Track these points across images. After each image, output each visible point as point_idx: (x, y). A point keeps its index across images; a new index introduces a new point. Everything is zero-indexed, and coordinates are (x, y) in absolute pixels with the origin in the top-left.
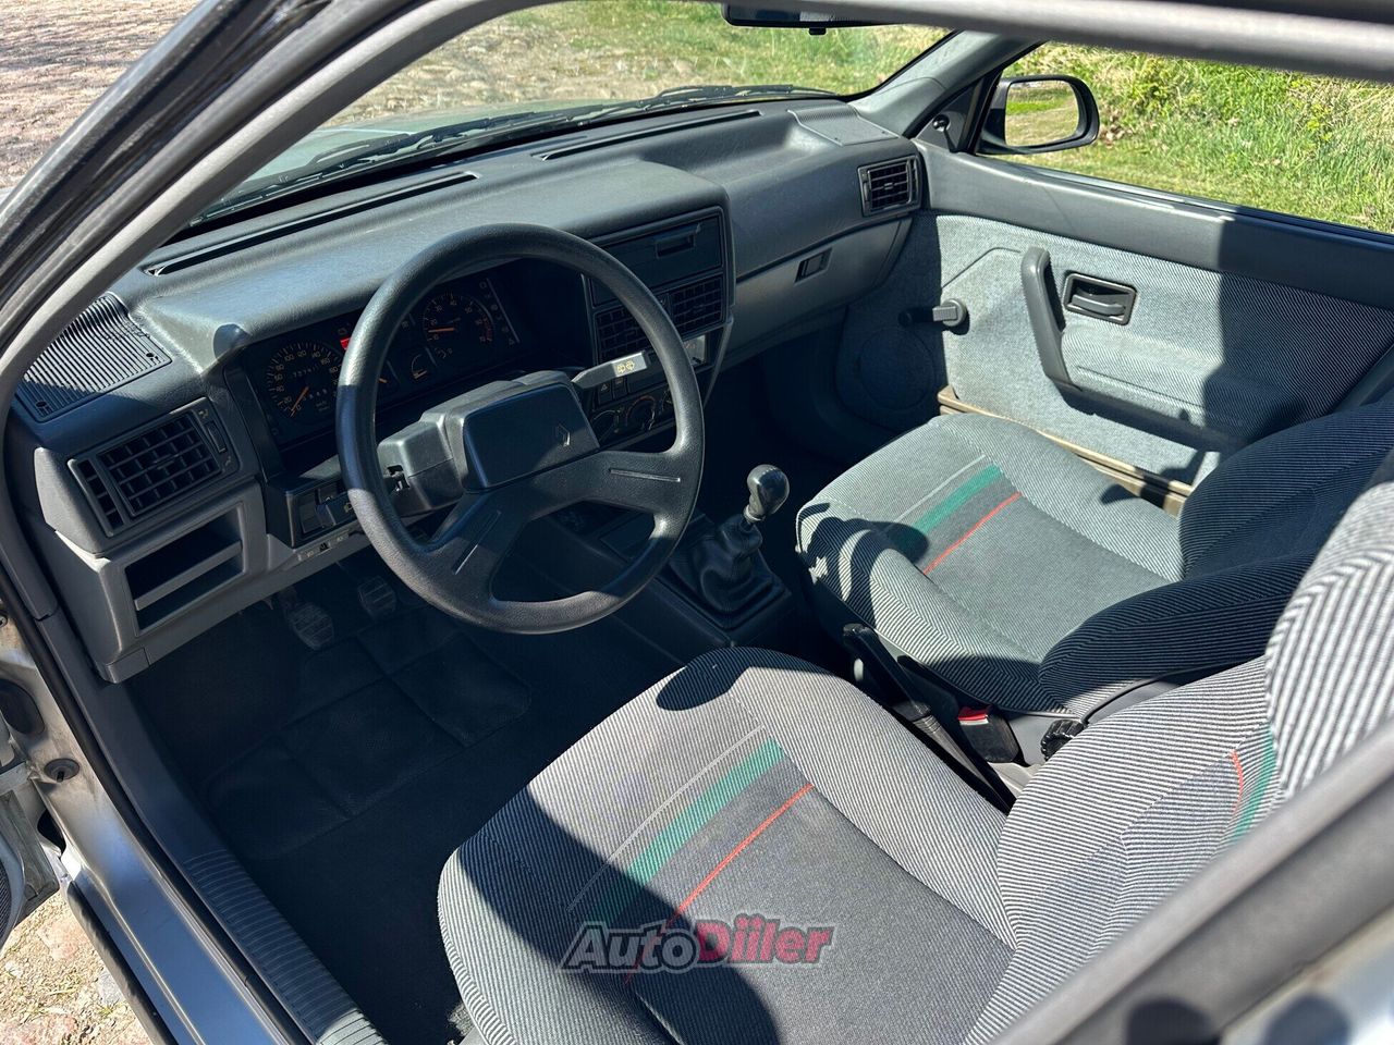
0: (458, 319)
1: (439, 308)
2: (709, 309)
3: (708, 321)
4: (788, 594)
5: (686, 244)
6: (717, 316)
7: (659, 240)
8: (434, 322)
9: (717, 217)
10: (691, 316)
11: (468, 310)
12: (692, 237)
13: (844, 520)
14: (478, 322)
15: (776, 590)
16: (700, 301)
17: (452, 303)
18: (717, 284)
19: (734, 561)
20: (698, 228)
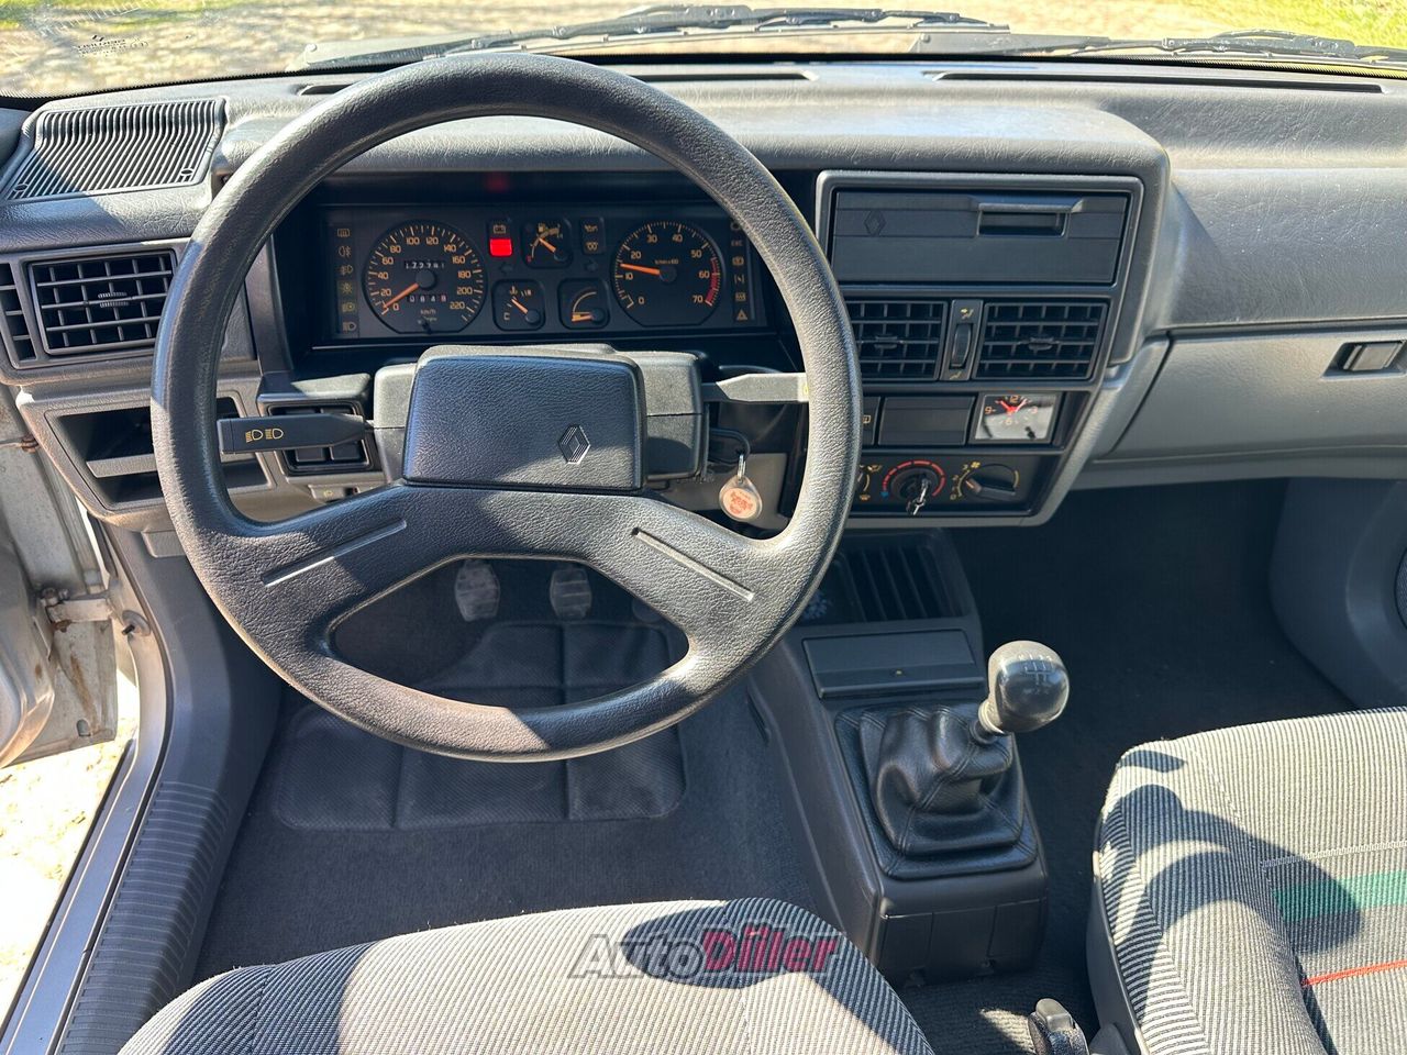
0: (675, 262)
1: (652, 239)
2: (1068, 352)
3: (1063, 372)
4: (1038, 872)
5: (1047, 228)
6: (1083, 369)
7: (986, 204)
8: (636, 255)
9: (1128, 196)
10: (1023, 352)
11: (696, 254)
12: (1063, 216)
13: (1187, 805)
14: (703, 275)
15: (1016, 856)
16: (1053, 332)
17: (676, 238)
18: (1096, 313)
19: (938, 776)
20: (1078, 207)
